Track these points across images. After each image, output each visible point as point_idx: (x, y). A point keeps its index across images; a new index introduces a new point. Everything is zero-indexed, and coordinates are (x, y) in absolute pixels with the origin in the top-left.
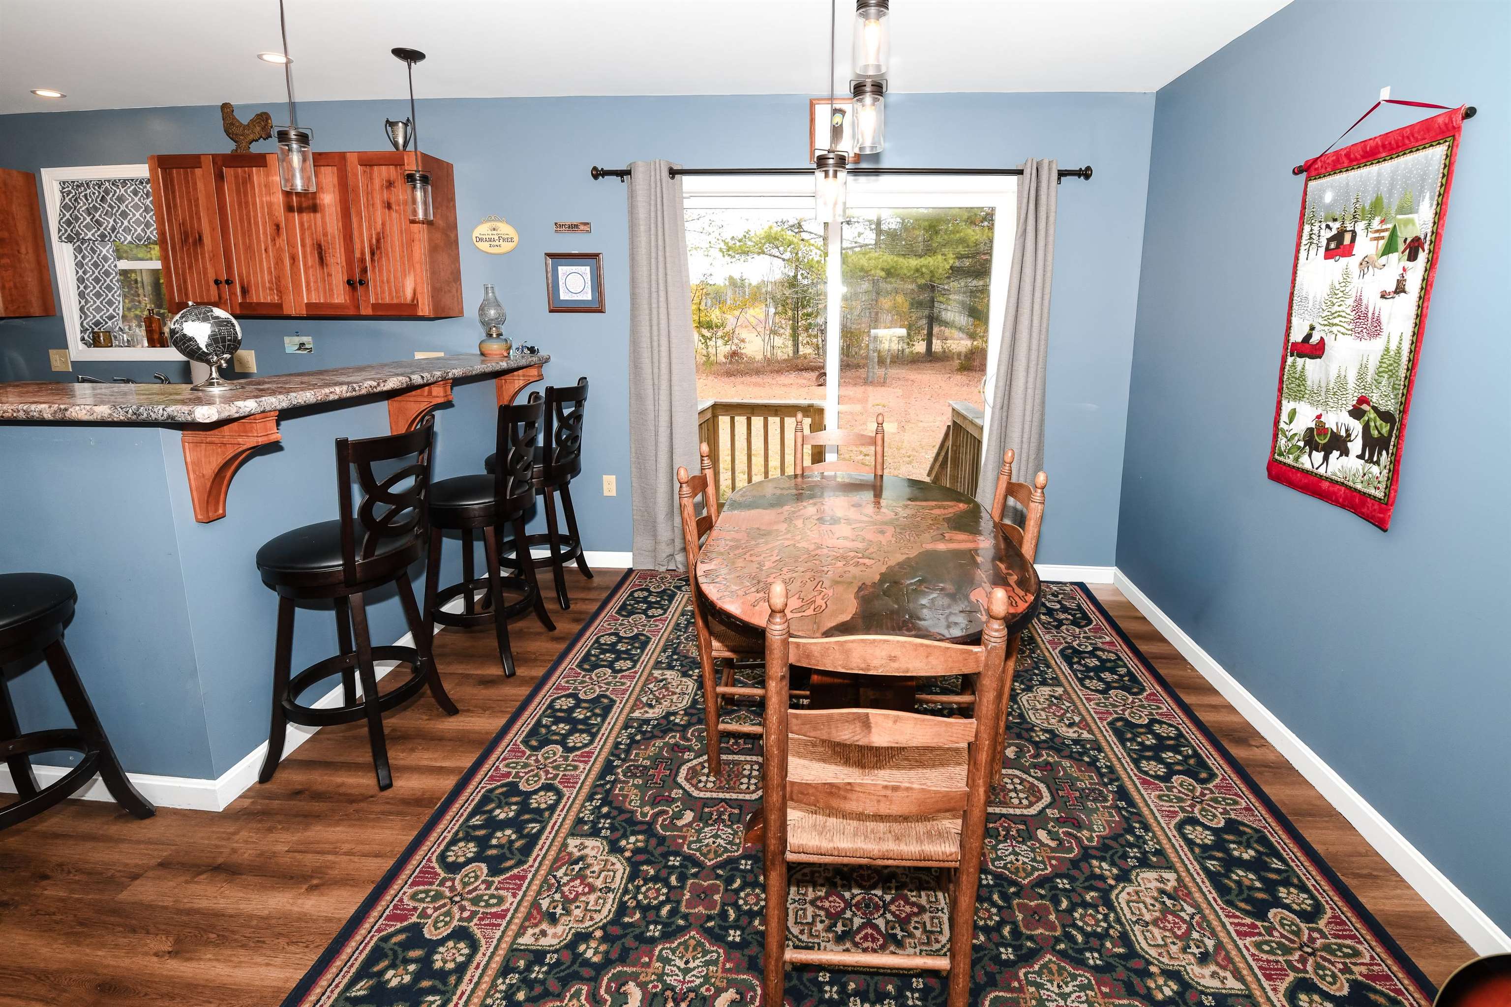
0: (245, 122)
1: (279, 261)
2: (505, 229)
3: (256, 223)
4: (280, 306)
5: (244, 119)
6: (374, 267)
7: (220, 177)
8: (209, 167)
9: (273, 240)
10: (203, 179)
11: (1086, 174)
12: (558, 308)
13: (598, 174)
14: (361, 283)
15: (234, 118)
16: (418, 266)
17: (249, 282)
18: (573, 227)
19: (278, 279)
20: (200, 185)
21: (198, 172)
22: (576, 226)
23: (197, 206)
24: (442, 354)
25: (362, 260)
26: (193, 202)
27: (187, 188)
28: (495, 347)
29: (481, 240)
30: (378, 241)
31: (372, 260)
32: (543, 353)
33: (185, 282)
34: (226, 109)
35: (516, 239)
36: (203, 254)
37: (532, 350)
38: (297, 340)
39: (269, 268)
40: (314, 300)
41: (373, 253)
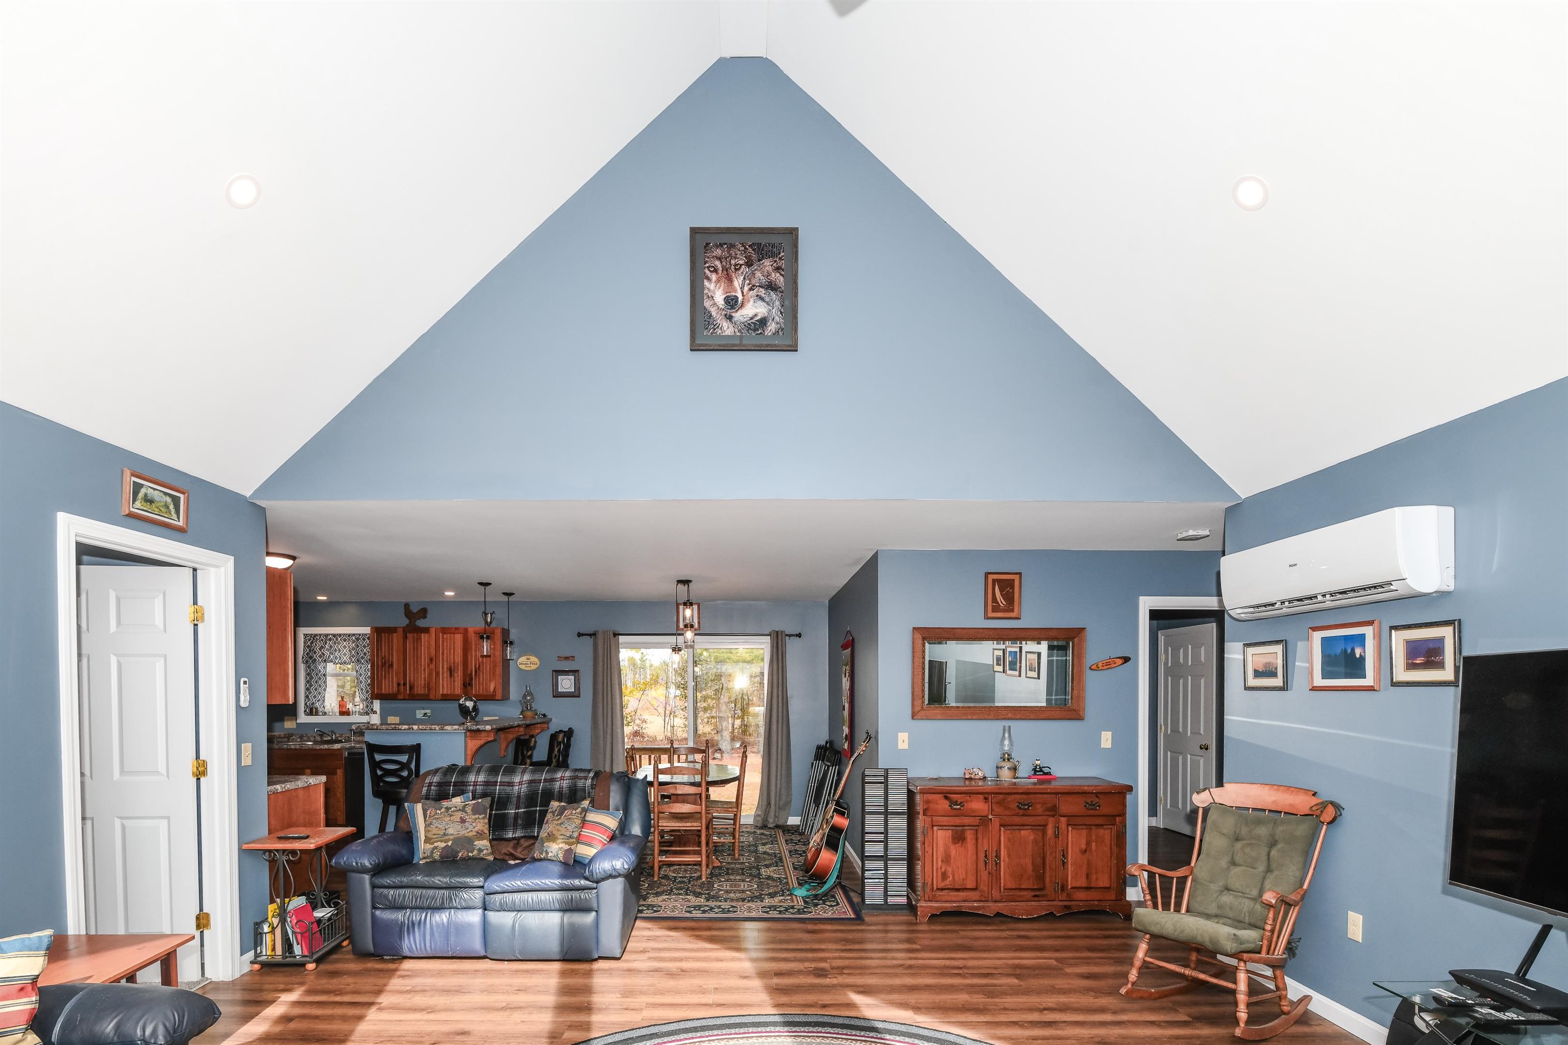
0: (415, 611)
1: (430, 674)
2: (534, 659)
3: (421, 658)
4: (428, 695)
5: (415, 609)
6: (476, 680)
7: (405, 638)
8: (400, 631)
9: (429, 666)
10: (396, 638)
11: (799, 635)
12: (557, 695)
13: (580, 635)
14: (469, 684)
15: (410, 610)
16: (497, 677)
17: (414, 684)
18: (567, 658)
19: (429, 683)
20: (395, 640)
21: (395, 635)
22: (568, 658)
23: (392, 650)
24: (497, 718)
25: (471, 674)
26: (390, 648)
27: (389, 640)
28: (529, 713)
29: (522, 664)
30: (479, 666)
31: (476, 674)
32: (549, 717)
33: (381, 684)
34: (407, 606)
35: (538, 664)
36: (392, 671)
37: (544, 715)
38: (423, 712)
39: (425, 678)
40: (445, 692)
41: (476, 672)
